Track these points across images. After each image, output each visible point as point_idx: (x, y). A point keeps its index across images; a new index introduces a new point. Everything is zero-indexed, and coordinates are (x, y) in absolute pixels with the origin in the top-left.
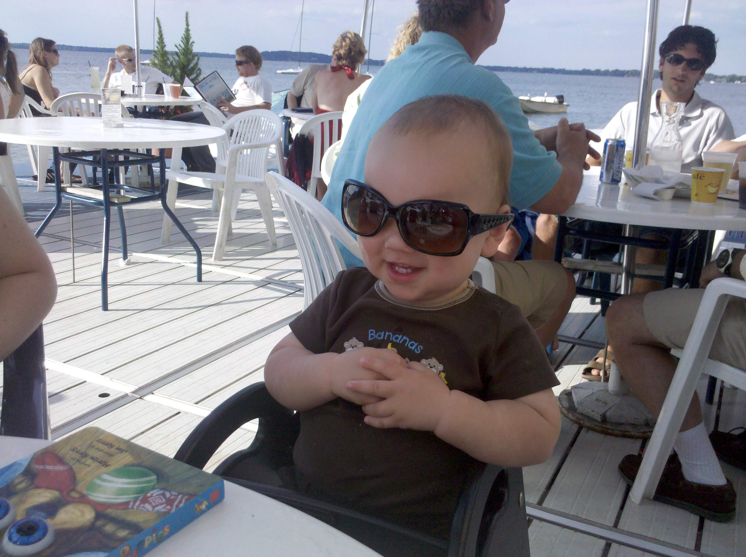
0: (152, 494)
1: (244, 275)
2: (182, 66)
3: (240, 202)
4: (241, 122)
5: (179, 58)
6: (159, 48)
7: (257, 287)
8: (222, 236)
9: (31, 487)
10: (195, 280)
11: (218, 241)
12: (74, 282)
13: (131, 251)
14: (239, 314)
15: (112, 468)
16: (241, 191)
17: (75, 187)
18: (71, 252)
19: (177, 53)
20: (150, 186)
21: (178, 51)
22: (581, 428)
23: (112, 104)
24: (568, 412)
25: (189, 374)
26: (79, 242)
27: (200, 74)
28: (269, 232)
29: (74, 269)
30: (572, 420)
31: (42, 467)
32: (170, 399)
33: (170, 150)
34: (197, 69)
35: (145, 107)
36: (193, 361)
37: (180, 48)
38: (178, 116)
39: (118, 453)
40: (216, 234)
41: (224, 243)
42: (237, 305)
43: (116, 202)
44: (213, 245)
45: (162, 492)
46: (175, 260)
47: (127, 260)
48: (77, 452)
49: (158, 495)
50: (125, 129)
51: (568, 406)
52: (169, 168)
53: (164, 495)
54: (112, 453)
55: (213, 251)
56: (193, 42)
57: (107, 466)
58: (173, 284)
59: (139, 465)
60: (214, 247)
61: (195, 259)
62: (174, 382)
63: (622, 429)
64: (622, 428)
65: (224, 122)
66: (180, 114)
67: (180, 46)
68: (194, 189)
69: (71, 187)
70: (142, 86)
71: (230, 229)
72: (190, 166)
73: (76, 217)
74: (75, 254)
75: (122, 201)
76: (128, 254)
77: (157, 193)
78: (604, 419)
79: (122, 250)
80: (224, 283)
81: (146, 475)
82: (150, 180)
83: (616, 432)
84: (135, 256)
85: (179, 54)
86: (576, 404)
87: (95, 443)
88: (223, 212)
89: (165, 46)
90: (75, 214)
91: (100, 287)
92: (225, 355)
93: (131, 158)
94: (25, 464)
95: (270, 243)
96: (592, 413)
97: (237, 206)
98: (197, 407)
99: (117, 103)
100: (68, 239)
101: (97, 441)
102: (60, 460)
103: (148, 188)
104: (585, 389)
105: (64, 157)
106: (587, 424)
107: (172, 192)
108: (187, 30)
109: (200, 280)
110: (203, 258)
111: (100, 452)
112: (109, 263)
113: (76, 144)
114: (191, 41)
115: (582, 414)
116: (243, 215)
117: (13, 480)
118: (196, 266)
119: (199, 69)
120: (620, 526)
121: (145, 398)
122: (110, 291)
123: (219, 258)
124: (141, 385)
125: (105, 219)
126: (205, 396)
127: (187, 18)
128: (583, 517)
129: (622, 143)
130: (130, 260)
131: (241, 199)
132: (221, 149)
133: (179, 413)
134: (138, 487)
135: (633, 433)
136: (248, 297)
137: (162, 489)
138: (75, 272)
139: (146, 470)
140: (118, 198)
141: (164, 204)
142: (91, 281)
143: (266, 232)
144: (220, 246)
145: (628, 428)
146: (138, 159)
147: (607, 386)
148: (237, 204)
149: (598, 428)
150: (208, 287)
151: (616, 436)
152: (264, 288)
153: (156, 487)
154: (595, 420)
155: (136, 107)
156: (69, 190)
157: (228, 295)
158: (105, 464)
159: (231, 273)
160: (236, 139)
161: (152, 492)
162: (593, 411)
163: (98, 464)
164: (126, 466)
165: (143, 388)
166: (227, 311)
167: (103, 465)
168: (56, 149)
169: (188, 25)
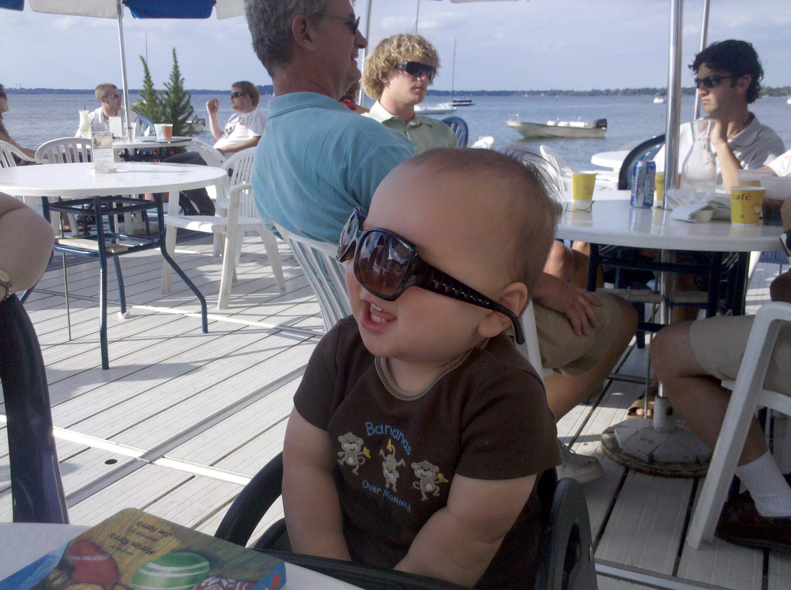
0: (207, 583)
1: (253, 323)
2: (172, 105)
3: (243, 245)
4: (241, 161)
5: (169, 96)
6: (147, 86)
7: (268, 335)
8: (226, 283)
9: (70, 582)
10: (201, 331)
11: (223, 288)
12: (70, 340)
13: (130, 303)
14: (251, 365)
15: (158, 555)
16: (244, 234)
17: (67, 238)
18: (65, 308)
19: (166, 93)
20: (145, 233)
21: (167, 89)
22: (627, 470)
23: (103, 148)
24: (612, 453)
25: (201, 434)
26: (73, 296)
27: (192, 112)
28: (276, 275)
29: (70, 326)
30: (617, 462)
31: (78, 558)
32: (183, 462)
33: (167, 194)
34: (189, 107)
35: (136, 150)
36: (204, 420)
37: (169, 86)
38: (171, 157)
39: (162, 538)
40: (220, 281)
41: (229, 291)
42: (247, 356)
43: (113, 251)
44: (217, 292)
45: (217, 580)
46: (177, 311)
47: (125, 314)
48: (116, 539)
49: (214, 584)
50: (118, 174)
51: (611, 446)
52: (166, 213)
53: (220, 583)
54: (156, 537)
55: (218, 299)
56: (183, 79)
57: (151, 553)
58: (176, 337)
59: (186, 550)
60: (218, 295)
61: (199, 308)
62: (185, 443)
63: (672, 469)
64: (671, 467)
65: (222, 162)
66: (173, 155)
67: (169, 84)
68: (194, 233)
69: (63, 238)
70: (132, 128)
71: (235, 275)
72: (187, 210)
73: (70, 270)
74: (70, 310)
75: (119, 250)
76: (127, 307)
77: (156, 240)
78: (652, 460)
79: (120, 303)
80: (231, 333)
81: (196, 561)
82: (145, 227)
83: (665, 472)
84: (135, 309)
85: (169, 92)
86: (620, 444)
87: (135, 527)
88: (227, 257)
89: (153, 84)
90: (69, 266)
91: (99, 344)
92: (239, 411)
93: (125, 205)
94: (60, 555)
95: (278, 287)
96: (638, 453)
97: (240, 249)
98: (213, 469)
99: (109, 146)
100: (61, 295)
101: (136, 524)
102: (98, 549)
103: (144, 235)
104: (628, 427)
105: (54, 206)
106: (634, 465)
107: (170, 237)
108: (176, 67)
109: (205, 330)
110: (208, 306)
111: (142, 538)
112: (108, 318)
113: (67, 192)
114: (180, 78)
115: (627, 455)
116: (246, 258)
117: (48, 575)
118: (200, 316)
119: (191, 107)
120: (680, 574)
121: (156, 462)
122: (110, 347)
123: (224, 306)
124: (150, 449)
125: (101, 271)
126: (221, 457)
127: (174, 55)
128: (639, 567)
129: (652, 165)
130: (129, 314)
131: (244, 242)
132: (221, 191)
133: (194, 477)
134: (191, 576)
135: (683, 473)
136: (259, 346)
137: (218, 576)
138: (71, 329)
139: (196, 555)
140: (114, 248)
141: (164, 251)
142: (89, 338)
143: (273, 276)
144: (225, 293)
145: (678, 467)
146: (133, 205)
147: (651, 423)
148: (240, 248)
149: (646, 469)
150: (215, 338)
151: (667, 476)
152: (276, 335)
153: (210, 574)
154: (642, 461)
155: (126, 150)
156: (61, 242)
157: (237, 345)
158: (149, 551)
159: (239, 321)
160: (237, 179)
161: (206, 581)
162: (639, 451)
163: (141, 551)
164: (174, 551)
165: (152, 452)
166: (237, 363)
167: (147, 553)
168: (45, 199)
169: (176, 62)
